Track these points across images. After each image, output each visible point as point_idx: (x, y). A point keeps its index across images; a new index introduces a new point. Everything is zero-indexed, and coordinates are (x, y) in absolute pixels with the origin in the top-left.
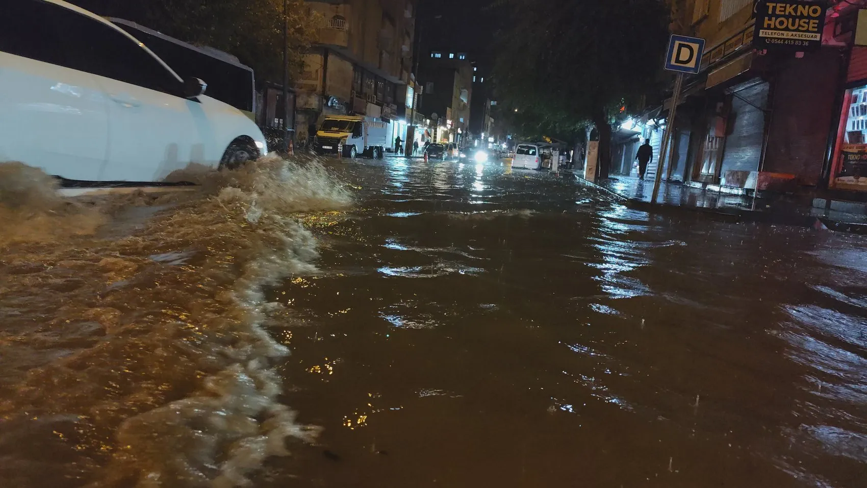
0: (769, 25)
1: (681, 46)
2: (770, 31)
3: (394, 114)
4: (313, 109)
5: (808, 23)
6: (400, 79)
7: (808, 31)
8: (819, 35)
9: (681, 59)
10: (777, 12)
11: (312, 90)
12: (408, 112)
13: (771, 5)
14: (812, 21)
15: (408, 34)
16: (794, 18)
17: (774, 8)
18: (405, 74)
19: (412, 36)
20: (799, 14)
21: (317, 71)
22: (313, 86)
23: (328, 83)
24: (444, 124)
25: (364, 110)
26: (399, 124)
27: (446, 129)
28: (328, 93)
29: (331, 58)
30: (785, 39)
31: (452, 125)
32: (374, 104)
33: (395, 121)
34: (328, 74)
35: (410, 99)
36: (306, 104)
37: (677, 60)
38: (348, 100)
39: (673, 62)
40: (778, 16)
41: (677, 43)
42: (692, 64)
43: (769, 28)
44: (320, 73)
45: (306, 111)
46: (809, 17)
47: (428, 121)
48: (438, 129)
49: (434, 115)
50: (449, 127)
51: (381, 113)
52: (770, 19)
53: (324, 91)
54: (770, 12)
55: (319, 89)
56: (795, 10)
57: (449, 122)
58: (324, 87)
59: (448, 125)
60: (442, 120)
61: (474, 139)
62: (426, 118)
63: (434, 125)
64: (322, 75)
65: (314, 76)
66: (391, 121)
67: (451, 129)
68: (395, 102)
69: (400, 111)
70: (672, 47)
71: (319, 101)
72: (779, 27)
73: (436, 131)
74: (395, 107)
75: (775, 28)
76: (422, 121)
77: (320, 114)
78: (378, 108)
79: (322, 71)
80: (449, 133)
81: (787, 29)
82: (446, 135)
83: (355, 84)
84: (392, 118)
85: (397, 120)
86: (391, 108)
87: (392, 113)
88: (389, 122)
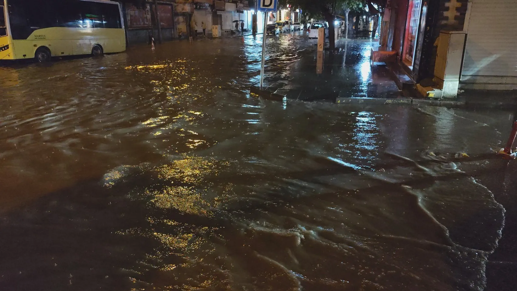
3: (247, 7)
4: (187, 12)
9: (265, 4)
25: (223, 7)
27: (287, 11)
28: (196, 1)
31: (291, 8)
32: (230, 3)
33: (248, 11)
36: (183, 9)
45: (183, 14)
48: (282, 11)
51: (236, 7)
57: (288, 6)
59: (288, 8)
60: (282, 5)
63: (279, 9)
66: (245, 12)
71: (191, 6)
73: (280, 13)
74: (247, 2)
77: (193, 14)
78: (234, 5)
80: (290, 13)
84: (245, 9)
85: (249, 10)
86: (243, 4)
87: (244, 6)
88: (242, 12)
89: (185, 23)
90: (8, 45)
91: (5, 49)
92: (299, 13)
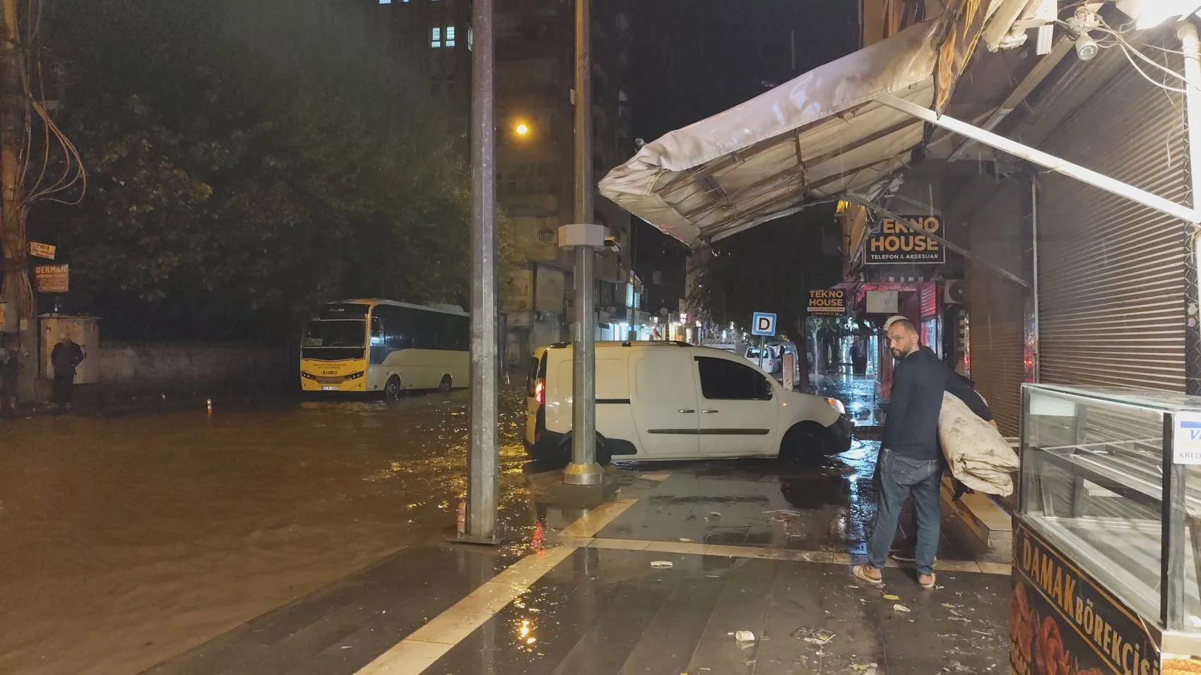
0: (813, 304)
1: (761, 319)
2: (814, 308)
3: (614, 317)
4: (524, 326)
5: (836, 302)
6: (618, 280)
7: (836, 306)
8: (844, 308)
10: (817, 296)
11: (522, 307)
12: (629, 312)
13: (812, 292)
14: (838, 300)
15: (624, 230)
16: (827, 299)
17: (815, 294)
18: (623, 273)
19: (629, 230)
20: (830, 296)
21: (526, 287)
22: (522, 302)
23: (539, 297)
24: (677, 319)
26: (620, 328)
27: (680, 324)
28: (540, 308)
29: (540, 271)
30: (823, 312)
31: (687, 319)
33: (615, 325)
34: (538, 289)
35: (631, 299)
36: (516, 321)
37: (760, 328)
38: (561, 312)
39: (757, 329)
40: (817, 299)
41: (758, 318)
42: (769, 330)
43: (813, 306)
44: (530, 289)
45: (516, 330)
46: (836, 298)
47: (656, 319)
48: (670, 324)
49: (664, 310)
50: (684, 321)
51: (598, 319)
52: (812, 301)
53: (534, 308)
54: (812, 296)
55: (529, 305)
56: (827, 294)
57: (683, 316)
58: (534, 302)
59: (682, 320)
60: (673, 314)
61: (720, 330)
62: (653, 315)
63: (664, 321)
64: (532, 290)
65: (523, 292)
66: (611, 326)
67: (686, 324)
68: (613, 304)
69: (620, 313)
70: (756, 321)
71: (529, 317)
72: (818, 305)
73: (667, 328)
74: (613, 309)
75: (817, 306)
76: (649, 320)
77: (531, 330)
79: (532, 286)
80: (685, 329)
81: (824, 306)
82: (682, 331)
83: (568, 292)
84: (611, 322)
85: (617, 323)
86: (609, 312)
87: (611, 317)
88: (608, 327)
89: (519, 344)
90: (363, 372)
91: (357, 377)
92: (700, 329)
